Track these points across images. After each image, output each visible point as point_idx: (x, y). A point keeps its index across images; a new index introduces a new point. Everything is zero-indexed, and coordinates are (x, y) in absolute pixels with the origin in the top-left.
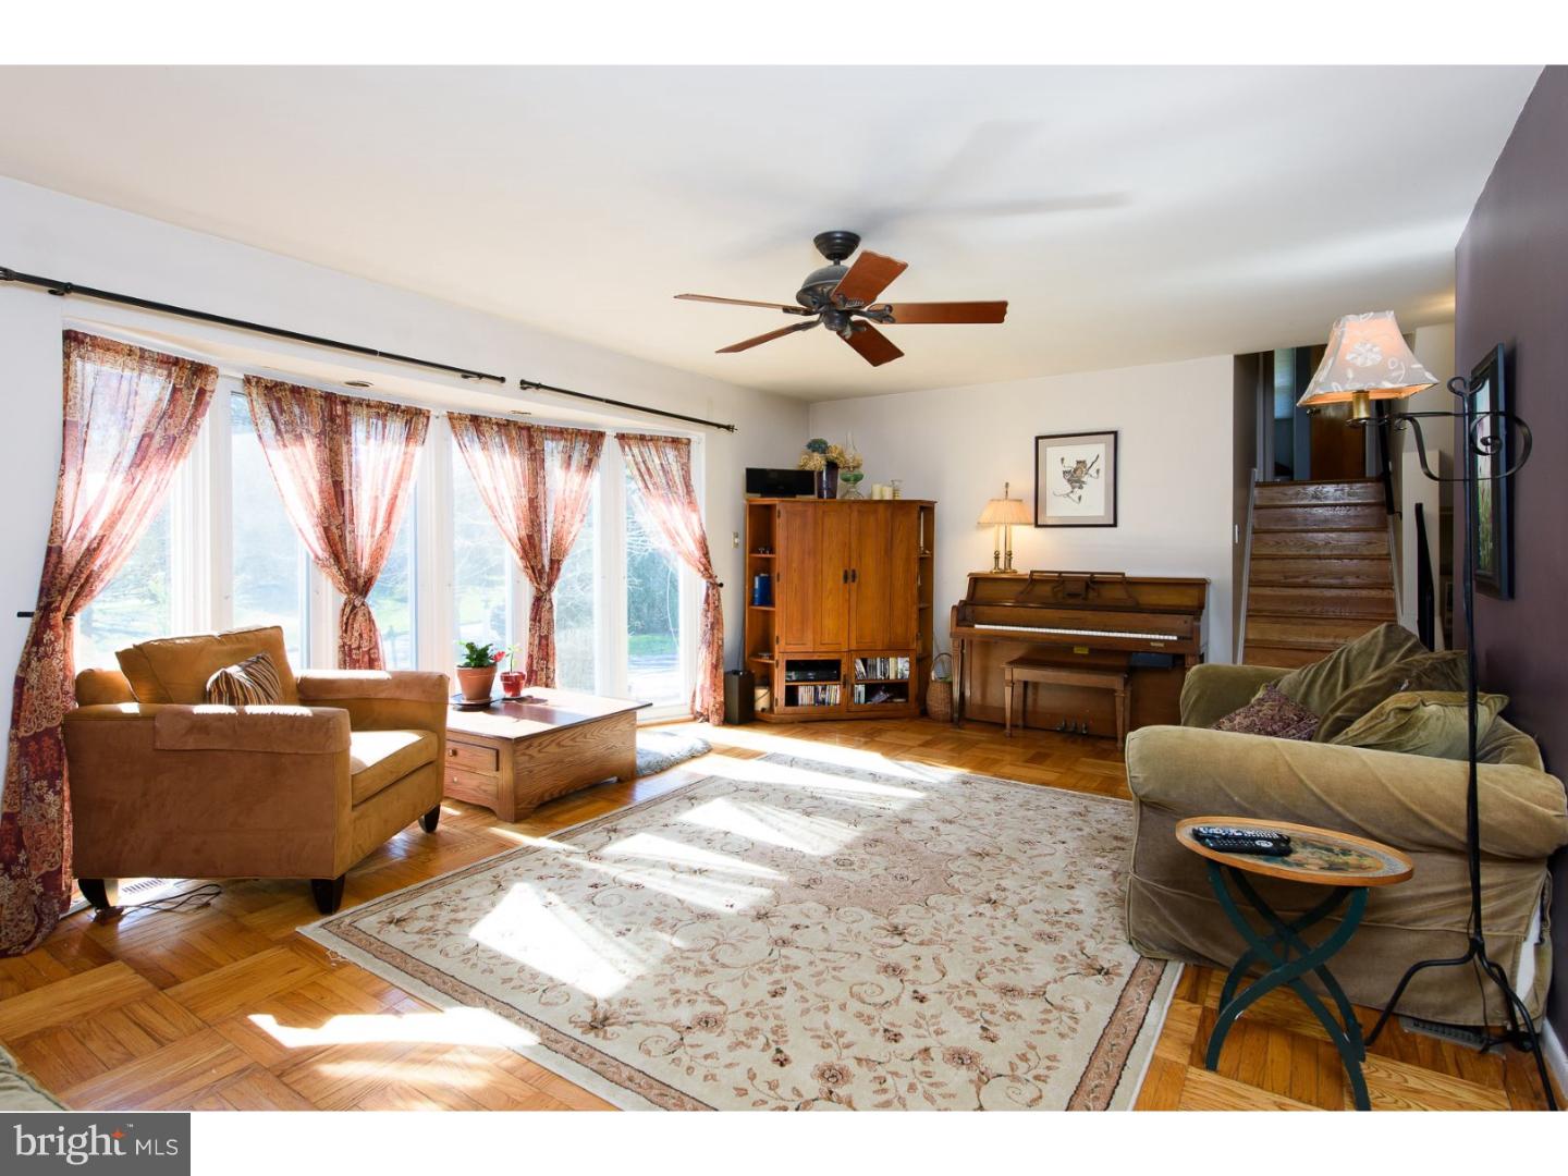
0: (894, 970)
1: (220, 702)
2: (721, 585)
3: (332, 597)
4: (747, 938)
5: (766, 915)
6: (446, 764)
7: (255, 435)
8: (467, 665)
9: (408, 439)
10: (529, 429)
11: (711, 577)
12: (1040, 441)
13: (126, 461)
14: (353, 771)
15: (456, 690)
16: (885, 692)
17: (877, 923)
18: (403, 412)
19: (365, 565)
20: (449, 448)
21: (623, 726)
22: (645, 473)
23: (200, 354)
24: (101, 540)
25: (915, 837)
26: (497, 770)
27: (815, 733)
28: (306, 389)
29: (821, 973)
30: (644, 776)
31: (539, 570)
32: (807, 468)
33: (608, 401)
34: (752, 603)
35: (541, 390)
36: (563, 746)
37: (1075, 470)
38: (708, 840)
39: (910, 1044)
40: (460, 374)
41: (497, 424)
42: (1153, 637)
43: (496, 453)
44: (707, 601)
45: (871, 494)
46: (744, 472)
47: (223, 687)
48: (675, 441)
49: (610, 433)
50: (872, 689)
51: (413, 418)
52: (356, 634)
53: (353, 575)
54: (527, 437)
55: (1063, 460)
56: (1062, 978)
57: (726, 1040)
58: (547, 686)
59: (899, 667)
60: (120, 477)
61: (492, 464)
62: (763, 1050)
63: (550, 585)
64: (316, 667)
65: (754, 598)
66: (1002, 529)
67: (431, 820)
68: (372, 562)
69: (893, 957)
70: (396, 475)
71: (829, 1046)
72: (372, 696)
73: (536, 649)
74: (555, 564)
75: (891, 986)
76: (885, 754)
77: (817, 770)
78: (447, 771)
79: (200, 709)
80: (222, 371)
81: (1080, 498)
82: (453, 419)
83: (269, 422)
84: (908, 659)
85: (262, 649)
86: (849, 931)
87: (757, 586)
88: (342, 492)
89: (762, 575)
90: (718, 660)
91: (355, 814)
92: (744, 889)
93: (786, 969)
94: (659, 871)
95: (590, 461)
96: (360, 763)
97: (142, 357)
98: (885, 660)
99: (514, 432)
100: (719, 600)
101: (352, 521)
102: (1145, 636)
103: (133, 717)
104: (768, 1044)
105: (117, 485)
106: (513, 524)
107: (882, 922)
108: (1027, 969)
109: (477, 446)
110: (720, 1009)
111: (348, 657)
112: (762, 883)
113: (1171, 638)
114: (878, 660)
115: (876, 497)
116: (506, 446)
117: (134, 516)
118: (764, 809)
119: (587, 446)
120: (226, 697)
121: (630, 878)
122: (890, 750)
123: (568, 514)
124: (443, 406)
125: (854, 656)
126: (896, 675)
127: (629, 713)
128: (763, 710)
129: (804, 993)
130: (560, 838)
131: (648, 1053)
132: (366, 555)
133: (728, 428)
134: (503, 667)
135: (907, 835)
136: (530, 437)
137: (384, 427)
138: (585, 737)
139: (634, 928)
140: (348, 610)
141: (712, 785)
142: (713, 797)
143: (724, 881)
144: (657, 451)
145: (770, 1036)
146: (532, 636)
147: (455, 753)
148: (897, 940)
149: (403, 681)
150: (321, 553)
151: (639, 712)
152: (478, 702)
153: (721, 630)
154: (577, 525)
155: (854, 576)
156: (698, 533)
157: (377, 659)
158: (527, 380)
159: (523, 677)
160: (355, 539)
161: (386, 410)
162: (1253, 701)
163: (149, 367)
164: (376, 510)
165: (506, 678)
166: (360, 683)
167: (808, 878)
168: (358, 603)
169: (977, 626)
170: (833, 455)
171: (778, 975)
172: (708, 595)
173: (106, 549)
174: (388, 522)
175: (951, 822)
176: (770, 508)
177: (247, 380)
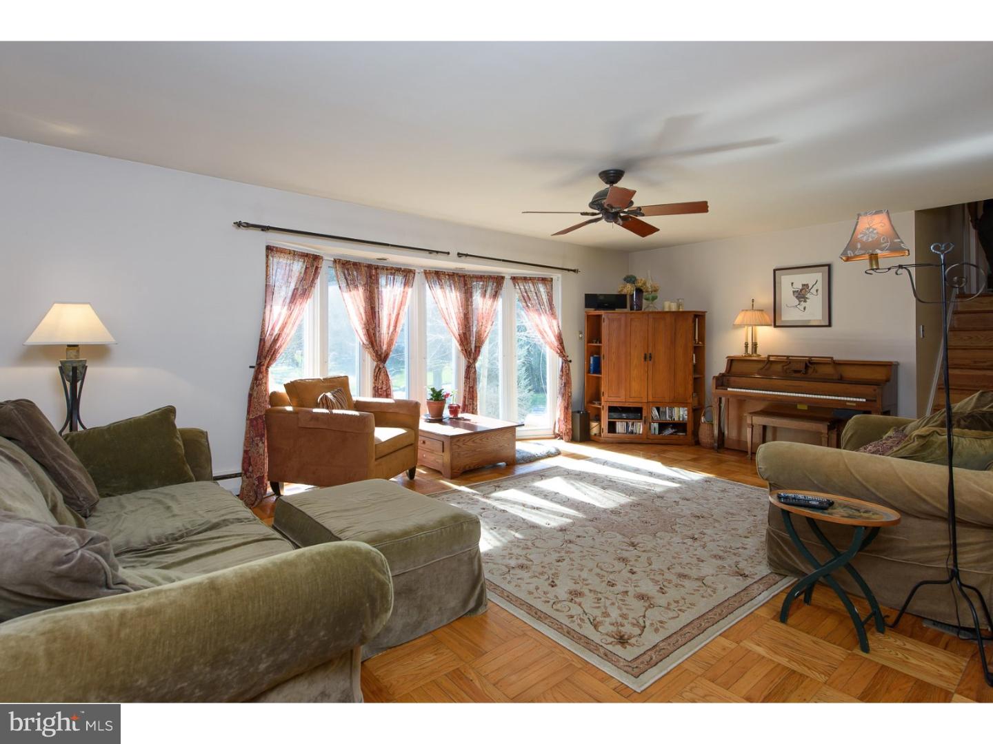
0: (624, 560)
1: (323, 408)
2: (570, 361)
3: (370, 363)
4: (552, 537)
5: (565, 530)
6: (419, 447)
7: (338, 286)
8: (431, 399)
9: (405, 285)
10: (464, 276)
11: (564, 356)
12: (777, 272)
13: (288, 300)
14: (376, 443)
15: (425, 413)
16: (672, 428)
17: (623, 540)
18: (403, 271)
19: (385, 347)
20: (425, 288)
21: (509, 435)
22: (526, 299)
23: (317, 251)
24: (279, 335)
25: (662, 505)
26: (443, 451)
27: (624, 449)
28: (359, 263)
29: (584, 556)
30: (520, 464)
31: (469, 352)
32: (623, 293)
33: (504, 261)
34: (589, 372)
35: (468, 257)
36: (476, 443)
37: (801, 290)
38: (545, 495)
39: (620, 588)
40: (428, 252)
41: (448, 275)
42: (849, 399)
43: (447, 290)
44: (562, 370)
45: (664, 308)
46: (584, 296)
47: (324, 402)
48: (544, 280)
49: (507, 277)
50: (663, 426)
51: (407, 274)
52: (381, 382)
53: (380, 353)
54: (464, 282)
55: (792, 283)
56: (717, 575)
57: (530, 574)
58: (473, 413)
59: (681, 413)
60: (286, 307)
61: (445, 296)
62: (546, 580)
63: (475, 360)
64: (363, 396)
65: (590, 368)
66: (750, 328)
67: (412, 474)
68: (388, 346)
69: (625, 554)
70: (400, 303)
71: (578, 583)
72: (385, 411)
73: (467, 393)
74: (478, 349)
75: (619, 566)
76: (663, 463)
77: (618, 468)
78: (419, 451)
79: (315, 410)
80: (325, 258)
81: (805, 308)
82: (426, 273)
83: (343, 279)
84: (686, 409)
85: (339, 385)
86: (607, 541)
87: (592, 362)
88: (375, 312)
89: (595, 356)
90: (568, 404)
91: (376, 463)
92: (557, 518)
93: (567, 552)
94: (516, 506)
95: (496, 292)
96: (379, 440)
97: (294, 254)
98: (671, 409)
99: (456, 279)
100: (569, 370)
101: (379, 326)
102: (842, 398)
103: (290, 412)
104: (549, 578)
105: (285, 311)
106: (455, 326)
107: (626, 540)
108: (699, 569)
109: (438, 287)
110: (530, 563)
111: (377, 392)
112: (568, 516)
113: (861, 400)
114: (667, 408)
115: (667, 310)
116: (453, 286)
117: (291, 325)
118: (580, 484)
119: (495, 284)
120: (325, 405)
121: (502, 507)
122: (668, 462)
123: (484, 321)
124: (422, 267)
125: (651, 405)
126: (679, 418)
127: (512, 429)
128: (595, 434)
129: (573, 563)
130: (471, 487)
131: (493, 574)
132: (385, 343)
133: (574, 271)
134: (450, 401)
135: (658, 504)
136: (465, 281)
137: (394, 279)
138: (487, 439)
139: (498, 528)
140: (377, 369)
141: (555, 471)
142: (555, 476)
143: (548, 513)
144: (533, 285)
145: (551, 576)
146: (465, 386)
147: (424, 442)
148: (631, 548)
149: (400, 404)
150: (365, 342)
151: (517, 429)
152: (437, 418)
153: (570, 387)
154: (489, 327)
155: (651, 357)
156: (557, 332)
157: (390, 394)
158: (461, 252)
159: (459, 407)
160: (380, 334)
161: (395, 271)
162: (884, 437)
163: (297, 258)
164: (390, 320)
165: (451, 407)
166: (380, 404)
167: (594, 516)
168: (381, 366)
169: (729, 389)
170: (639, 285)
171: (563, 554)
172: (562, 367)
173: (281, 339)
174: (395, 326)
175: (687, 500)
176: (599, 317)
177: (335, 261)
